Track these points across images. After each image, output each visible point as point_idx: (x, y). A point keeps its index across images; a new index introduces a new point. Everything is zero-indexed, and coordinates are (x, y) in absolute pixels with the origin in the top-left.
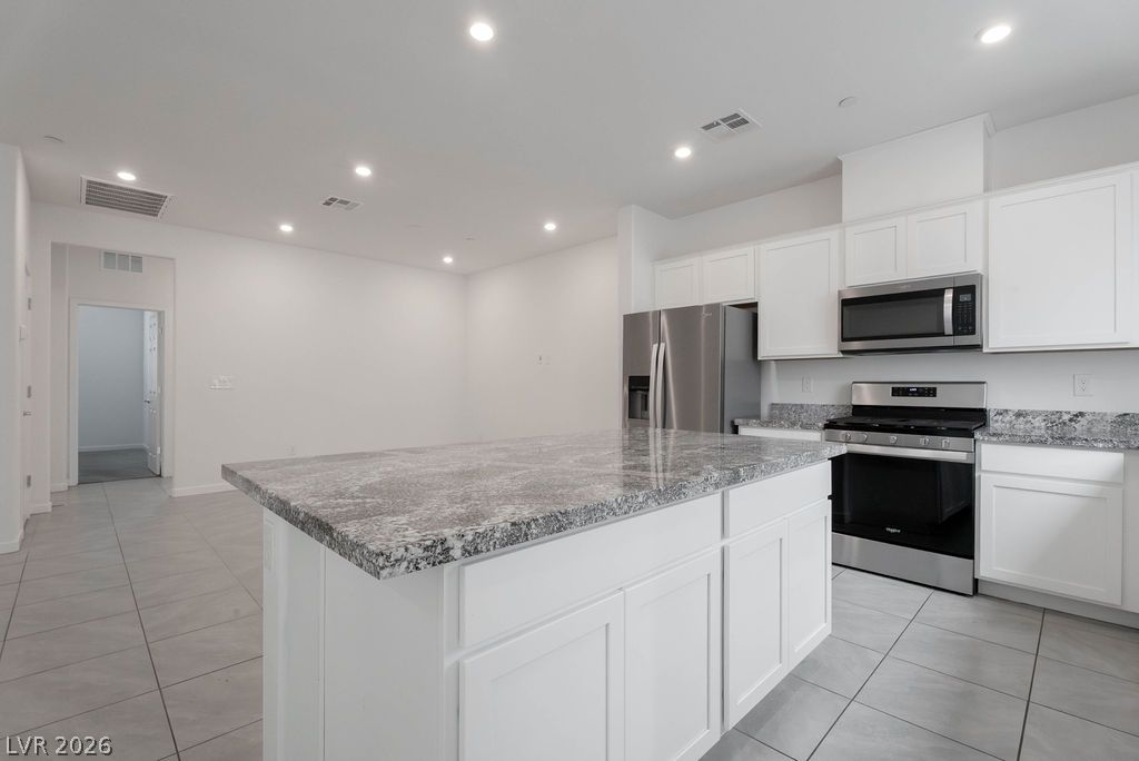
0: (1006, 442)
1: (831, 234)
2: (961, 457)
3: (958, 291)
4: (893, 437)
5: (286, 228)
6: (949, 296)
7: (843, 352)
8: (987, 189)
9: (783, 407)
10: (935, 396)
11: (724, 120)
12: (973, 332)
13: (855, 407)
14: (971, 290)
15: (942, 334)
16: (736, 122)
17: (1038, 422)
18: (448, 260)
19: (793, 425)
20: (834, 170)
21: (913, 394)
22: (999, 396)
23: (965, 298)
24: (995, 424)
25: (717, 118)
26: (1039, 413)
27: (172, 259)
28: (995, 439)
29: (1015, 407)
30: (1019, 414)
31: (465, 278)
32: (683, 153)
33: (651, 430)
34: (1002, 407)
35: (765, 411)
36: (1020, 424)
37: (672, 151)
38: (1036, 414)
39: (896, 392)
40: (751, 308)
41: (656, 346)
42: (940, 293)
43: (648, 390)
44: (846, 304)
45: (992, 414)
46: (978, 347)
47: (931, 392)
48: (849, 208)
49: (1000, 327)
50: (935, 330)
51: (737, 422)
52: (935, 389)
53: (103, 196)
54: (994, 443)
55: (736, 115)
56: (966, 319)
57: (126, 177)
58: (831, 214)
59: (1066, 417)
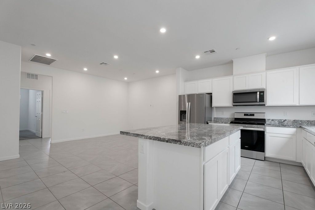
0: (272, 126)
1: (231, 78)
2: (262, 130)
3: (260, 92)
4: (247, 125)
5: (85, 69)
6: (258, 93)
7: (233, 105)
8: (266, 70)
9: (217, 118)
10: (254, 116)
11: (209, 51)
12: (264, 102)
13: (235, 118)
14: (263, 92)
15: (257, 102)
16: (213, 51)
17: (276, 122)
18: (126, 79)
19: (222, 123)
20: (231, 62)
21: (249, 115)
22: (268, 116)
23: (262, 94)
24: (267, 122)
25: (208, 50)
26: (277, 120)
27: (52, 77)
28: (269, 125)
29: (272, 118)
30: (272, 120)
31: (128, 83)
32: (198, 57)
33: (187, 124)
34: (268, 118)
35: (213, 119)
36: (273, 123)
37: (195, 57)
38: (276, 120)
39: (245, 115)
40: (210, 94)
41: (188, 103)
42: (256, 92)
43: (186, 114)
44: (234, 94)
45: (266, 120)
46: (265, 105)
47: (253, 115)
48: (235, 72)
49: (270, 101)
50: (255, 101)
51: (208, 122)
52: (254, 114)
53: (37, 59)
54: (269, 126)
55: (213, 50)
56: (262, 98)
57: (48, 55)
58: (231, 73)
59: (282, 121)
